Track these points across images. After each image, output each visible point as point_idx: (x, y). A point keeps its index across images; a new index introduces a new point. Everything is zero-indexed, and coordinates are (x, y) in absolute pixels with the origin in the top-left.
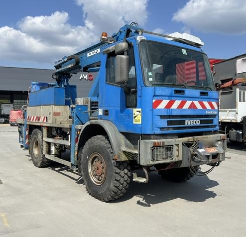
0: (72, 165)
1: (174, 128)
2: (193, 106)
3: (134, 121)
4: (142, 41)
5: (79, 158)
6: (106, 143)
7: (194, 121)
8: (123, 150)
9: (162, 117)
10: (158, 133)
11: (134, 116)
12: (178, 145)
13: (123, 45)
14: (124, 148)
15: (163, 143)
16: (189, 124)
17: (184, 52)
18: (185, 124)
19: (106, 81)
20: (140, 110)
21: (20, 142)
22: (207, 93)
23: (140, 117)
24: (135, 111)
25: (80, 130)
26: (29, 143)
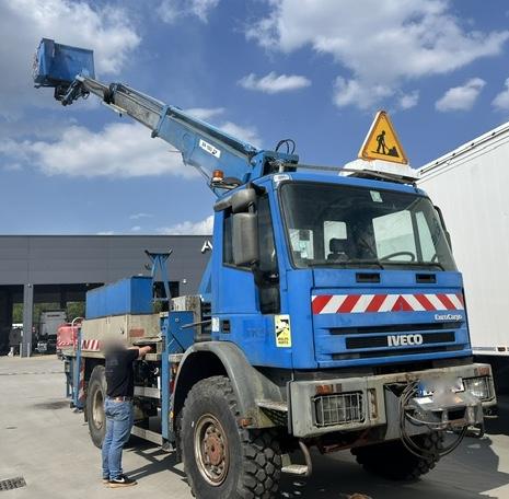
0: (165, 440)
1: (363, 355)
2: (401, 305)
3: (277, 341)
4: (283, 183)
5: (176, 426)
7: (409, 337)
8: (259, 404)
9: (334, 331)
10: (327, 366)
11: (277, 331)
12: (373, 391)
13: (246, 194)
14: (261, 402)
15: (339, 386)
16: (396, 343)
17: (376, 197)
18: (387, 345)
19: (224, 261)
20: (287, 317)
21: (68, 395)
22: (434, 276)
23: (289, 332)
24: (279, 321)
25: (178, 364)
26: (85, 396)
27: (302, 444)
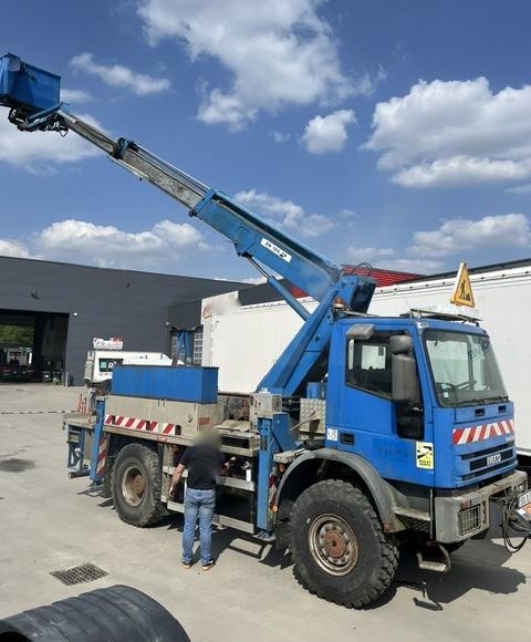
2: (492, 433)
6: (358, 499)
7: (495, 457)
8: (397, 512)
9: (464, 457)
10: (460, 485)
11: (418, 454)
15: (470, 500)
16: (490, 462)
19: (348, 381)
20: (431, 445)
22: (505, 407)
24: (421, 446)
25: (287, 465)
27: (442, 548)
